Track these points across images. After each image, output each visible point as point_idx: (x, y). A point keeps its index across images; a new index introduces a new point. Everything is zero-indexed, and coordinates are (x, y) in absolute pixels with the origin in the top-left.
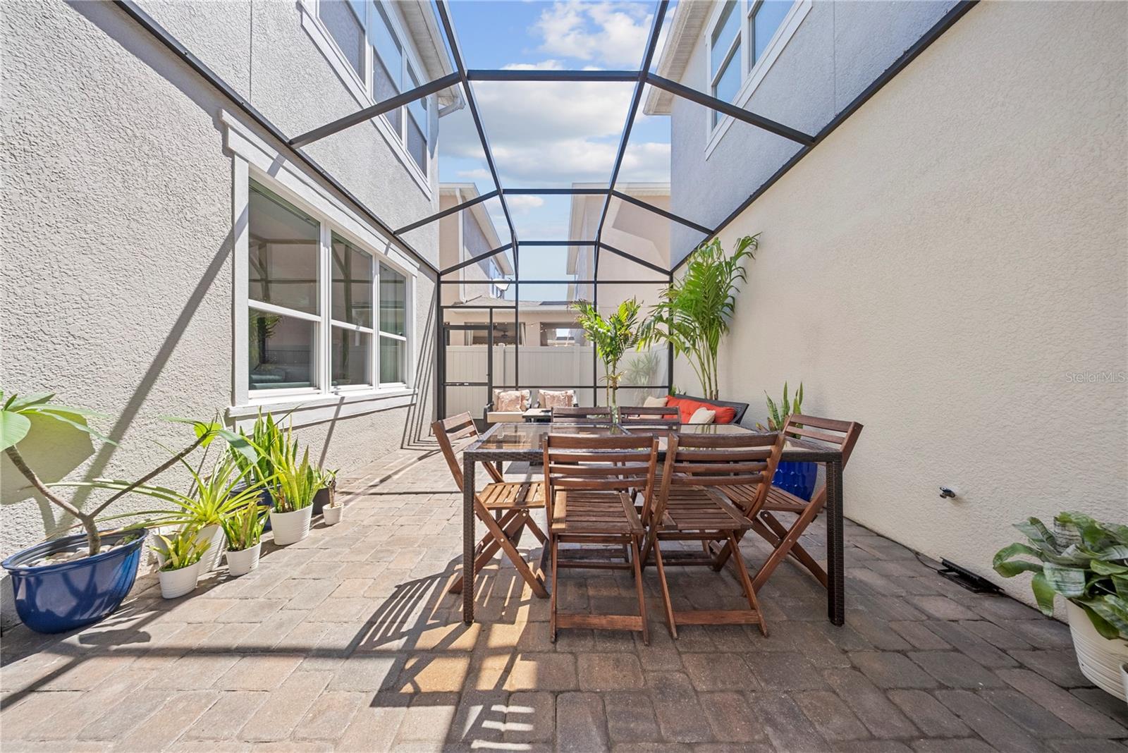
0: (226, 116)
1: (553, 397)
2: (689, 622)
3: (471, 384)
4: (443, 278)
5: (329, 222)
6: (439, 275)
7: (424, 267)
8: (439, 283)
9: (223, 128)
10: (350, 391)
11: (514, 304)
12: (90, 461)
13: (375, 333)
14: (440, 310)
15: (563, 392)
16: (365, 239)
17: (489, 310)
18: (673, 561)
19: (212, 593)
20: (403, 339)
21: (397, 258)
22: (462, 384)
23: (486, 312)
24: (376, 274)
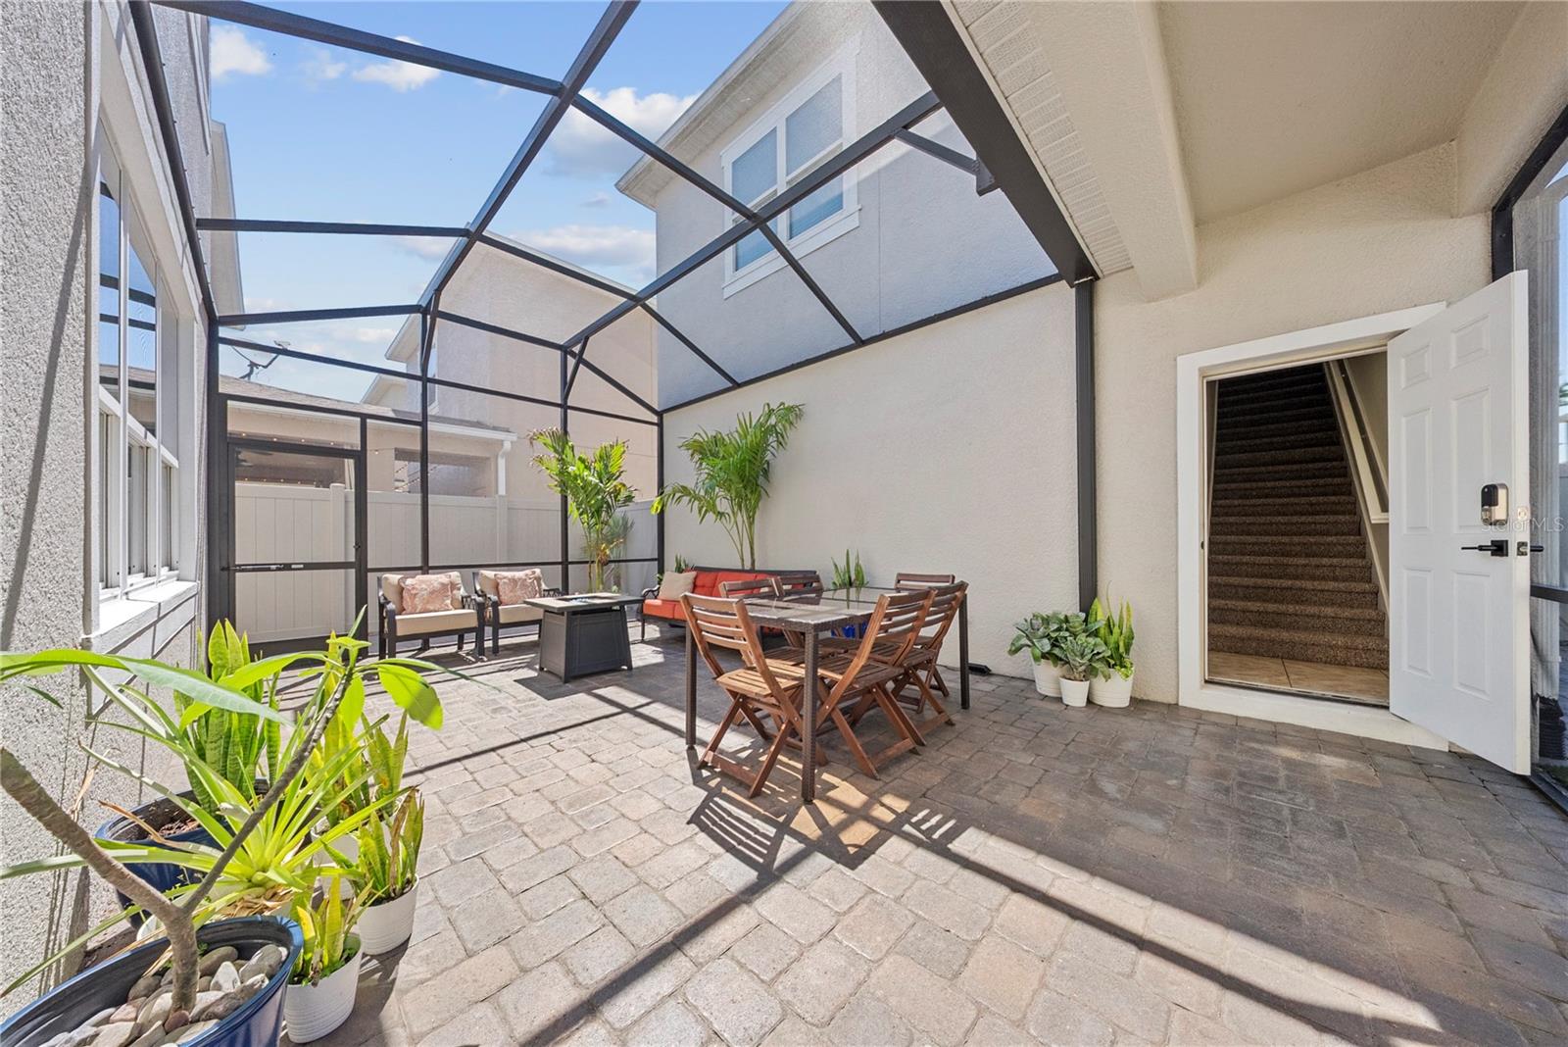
3: (308, 566)
11: (419, 419)
15: (527, 572)
22: (287, 567)
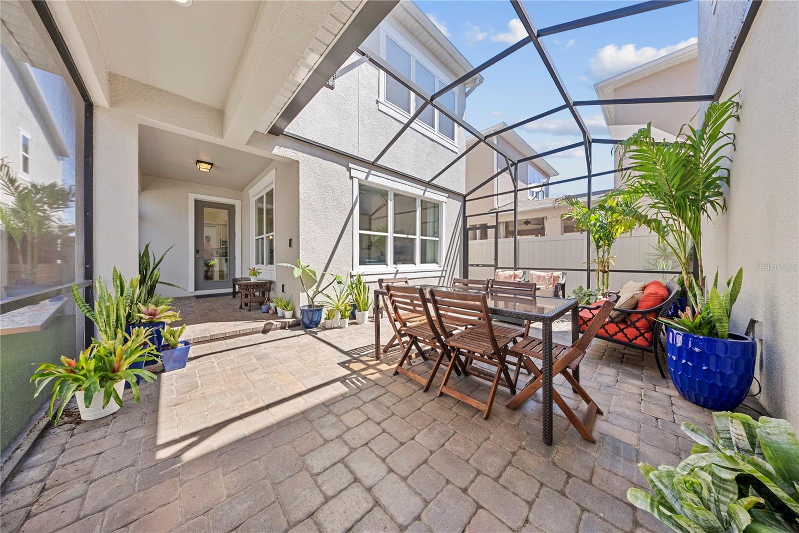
0: (351, 165)
1: (539, 277)
2: (448, 393)
3: (483, 266)
4: (467, 198)
5: (391, 189)
6: (465, 197)
7: (452, 195)
8: (465, 201)
9: (349, 169)
10: (402, 267)
12: (317, 284)
13: (418, 237)
14: (465, 218)
15: (550, 273)
16: (411, 191)
17: (495, 214)
18: (482, 375)
19: (334, 330)
20: (437, 239)
21: (432, 195)
22: (478, 265)
23: (511, 214)
24: (419, 207)
